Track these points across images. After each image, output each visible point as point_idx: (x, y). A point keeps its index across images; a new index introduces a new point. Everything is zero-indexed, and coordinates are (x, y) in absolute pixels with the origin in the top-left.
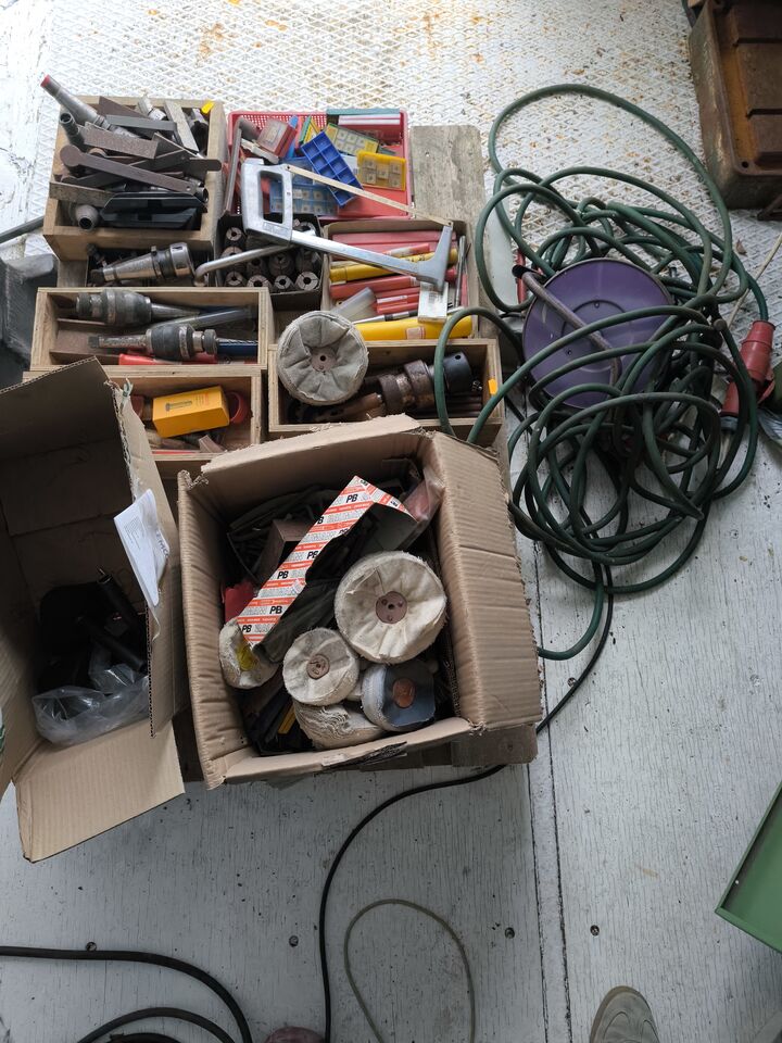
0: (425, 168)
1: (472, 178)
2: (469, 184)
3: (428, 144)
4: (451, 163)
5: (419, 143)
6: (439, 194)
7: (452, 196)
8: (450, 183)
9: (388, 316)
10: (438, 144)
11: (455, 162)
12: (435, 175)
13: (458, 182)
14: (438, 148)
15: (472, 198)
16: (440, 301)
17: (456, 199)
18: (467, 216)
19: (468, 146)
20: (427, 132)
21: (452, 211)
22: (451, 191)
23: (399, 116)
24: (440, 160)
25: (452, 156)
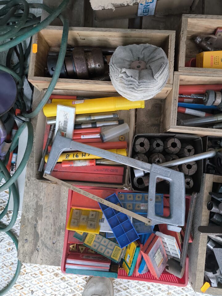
1: (28, 221)
2: (31, 217)
3: (52, 251)
4: (40, 234)
5: (58, 252)
6: (51, 211)
7: (44, 208)
8: (43, 218)
9: (94, 126)
10: (46, 250)
11: (38, 235)
12: (52, 226)
13: (38, 219)
14: (46, 247)
15: (31, 206)
16: (60, 124)
17: (41, 206)
18: (36, 193)
19: (26, 245)
20: (52, 260)
21: (45, 198)
22: (43, 213)
23: (67, 266)
24: (47, 236)
25: (39, 239)
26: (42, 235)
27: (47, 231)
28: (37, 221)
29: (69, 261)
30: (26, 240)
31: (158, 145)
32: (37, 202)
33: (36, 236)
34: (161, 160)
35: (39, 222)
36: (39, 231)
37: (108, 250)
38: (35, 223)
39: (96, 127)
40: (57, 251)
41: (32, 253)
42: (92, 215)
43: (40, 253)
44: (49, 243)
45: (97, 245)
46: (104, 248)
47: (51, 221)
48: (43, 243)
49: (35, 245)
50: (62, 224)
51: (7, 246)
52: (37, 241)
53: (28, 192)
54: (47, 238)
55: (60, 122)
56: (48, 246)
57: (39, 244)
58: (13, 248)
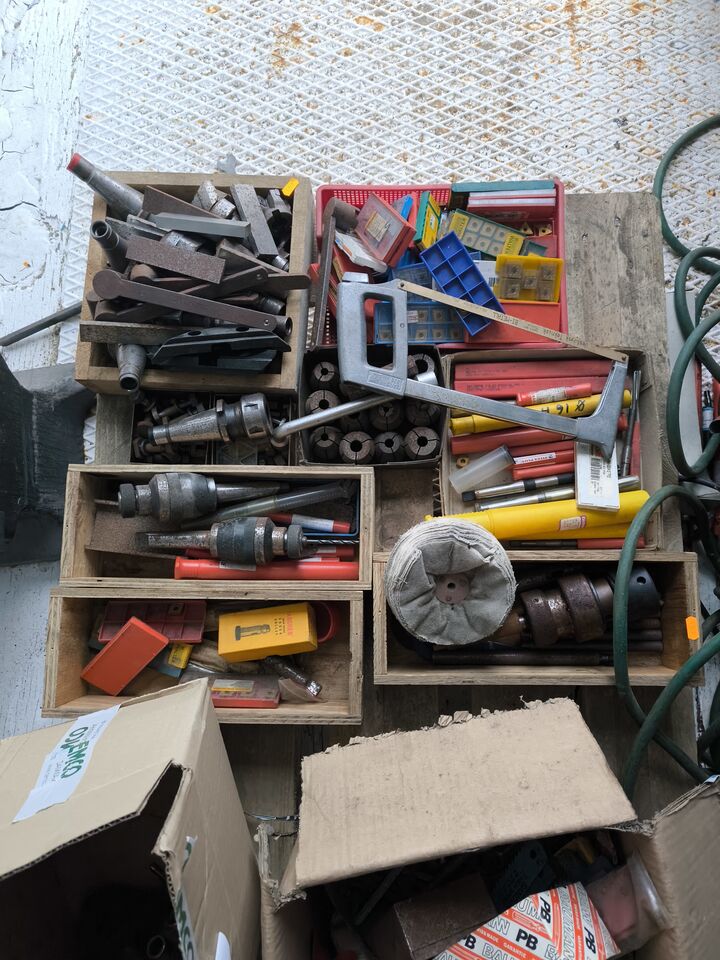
0: (581, 257)
1: (647, 273)
2: (643, 282)
3: (587, 221)
4: (618, 250)
5: (574, 220)
6: (601, 297)
7: (618, 301)
8: (616, 281)
9: (529, 483)
10: (601, 221)
11: (623, 248)
12: (595, 269)
13: (628, 279)
14: (601, 227)
15: (646, 303)
16: (607, 474)
17: (624, 305)
18: (639, 331)
19: (643, 224)
20: (585, 203)
21: (618, 323)
22: (617, 292)
23: (553, 192)
24: (603, 246)
25: (619, 240)
26: (614, 248)
27: (603, 258)
28: (629, 274)
29: (551, 202)
30: (645, 236)
31: (389, 443)
32: (635, 311)
33: (625, 246)
34: (382, 412)
35: (623, 273)
36: (621, 255)
37: (476, 230)
38: (633, 271)
39: (525, 479)
40: (576, 222)
41: (629, 212)
42: (513, 290)
43: (611, 214)
44: (595, 235)
45: (497, 237)
46: (483, 232)
47: (597, 278)
48: (609, 233)
49: (624, 229)
50: (573, 274)
51: (690, 229)
52: (621, 237)
53: (658, 329)
54: (602, 244)
55: (610, 476)
56: (597, 229)
57: (616, 233)
58: (678, 225)
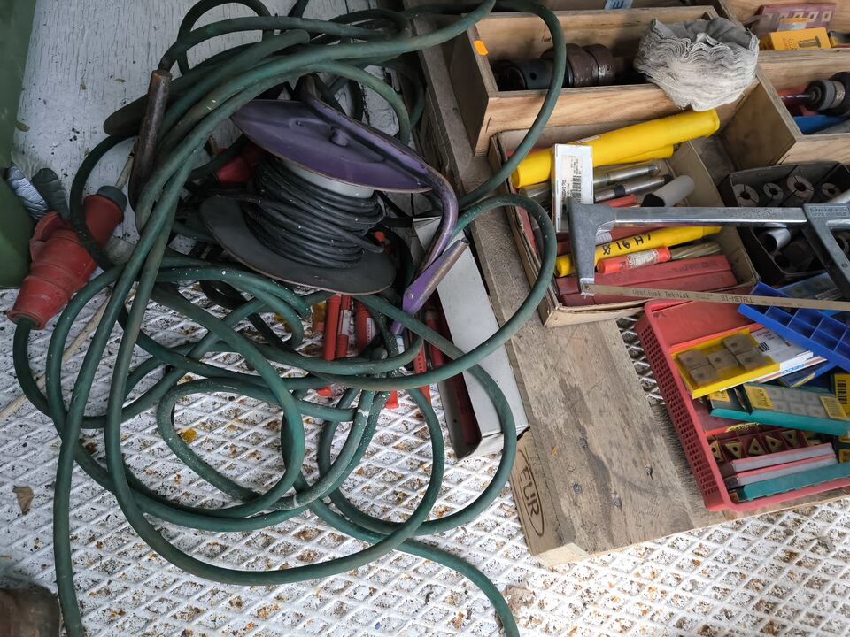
0: (645, 442)
1: (561, 434)
2: (562, 422)
3: (655, 495)
4: (604, 459)
5: (671, 493)
6: (606, 395)
7: (584, 393)
8: (594, 418)
9: (620, 192)
10: (636, 496)
11: (600, 462)
12: (623, 430)
13: (582, 423)
14: (635, 487)
15: (552, 394)
16: (566, 185)
17: (576, 389)
18: (550, 361)
21: (577, 367)
22: (589, 404)
24: (624, 461)
25: (607, 471)
35: (590, 430)
36: (600, 452)
37: (811, 408)
39: (625, 195)
40: (666, 490)
43: (628, 509)
44: (638, 476)
45: (783, 404)
46: (801, 407)
48: (622, 480)
49: (605, 491)
50: (646, 419)
52: (606, 478)
53: (530, 364)
54: (627, 464)
55: (564, 182)
56: (638, 484)
57: (614, 484)
